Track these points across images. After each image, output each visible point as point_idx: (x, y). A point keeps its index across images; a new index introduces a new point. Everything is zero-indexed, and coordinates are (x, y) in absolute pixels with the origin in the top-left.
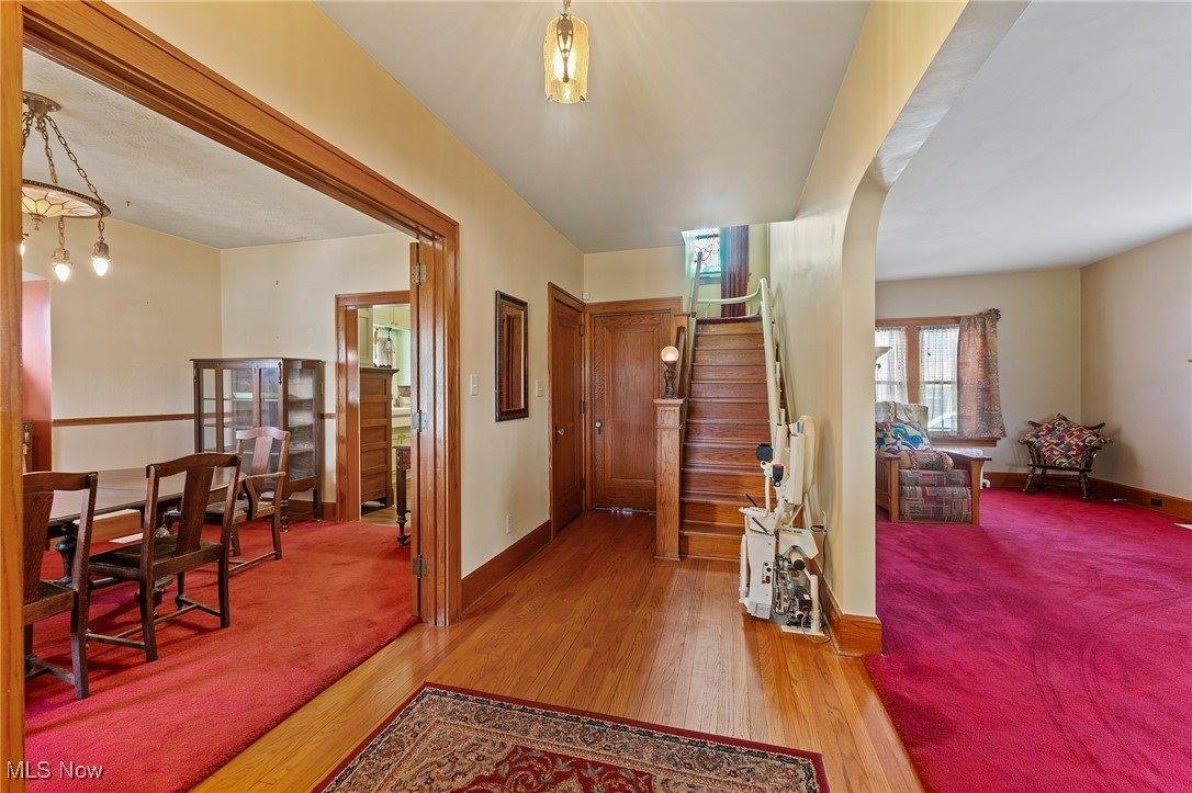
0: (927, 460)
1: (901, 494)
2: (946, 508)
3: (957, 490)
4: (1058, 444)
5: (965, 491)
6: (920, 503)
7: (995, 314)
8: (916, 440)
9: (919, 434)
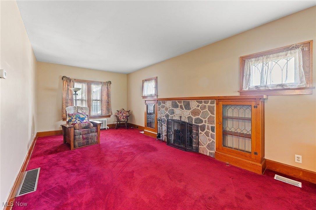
0: (85, 126)
1: (74, 139)
2: (90, 141)
3: (93, 134)
4: (122, 116)
5: (96, 134)
6: (81, 141)
7: (110, 83)
8: (83, 119)
9: (84, 117)
